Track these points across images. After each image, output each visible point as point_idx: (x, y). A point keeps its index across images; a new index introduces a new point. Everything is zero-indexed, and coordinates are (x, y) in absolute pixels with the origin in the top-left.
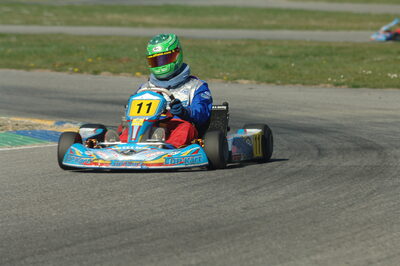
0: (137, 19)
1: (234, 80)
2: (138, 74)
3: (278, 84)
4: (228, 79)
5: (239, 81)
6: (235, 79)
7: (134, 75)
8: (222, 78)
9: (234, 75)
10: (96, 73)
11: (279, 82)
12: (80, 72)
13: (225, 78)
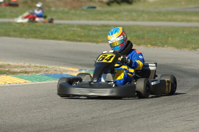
0: (188, 18)
1: (195, 49)
2: (149, 46)
4: (192, 48)
7: (147, 46)
8: (189, 48)
9: (196, 46)
13: (191, 48)
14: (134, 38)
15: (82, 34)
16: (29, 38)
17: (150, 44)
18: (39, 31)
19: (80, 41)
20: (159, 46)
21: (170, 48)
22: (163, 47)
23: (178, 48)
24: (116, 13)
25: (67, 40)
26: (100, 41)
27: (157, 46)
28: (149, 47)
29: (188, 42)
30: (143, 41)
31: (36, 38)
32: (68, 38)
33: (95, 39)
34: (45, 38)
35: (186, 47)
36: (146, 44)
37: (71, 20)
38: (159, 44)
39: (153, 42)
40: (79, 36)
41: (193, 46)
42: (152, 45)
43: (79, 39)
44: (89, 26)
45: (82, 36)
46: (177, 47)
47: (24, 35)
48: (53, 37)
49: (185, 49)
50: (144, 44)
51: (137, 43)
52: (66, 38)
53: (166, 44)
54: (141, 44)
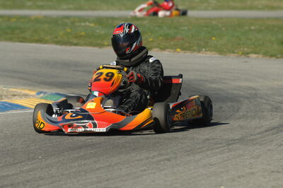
1: (246, 54)
2: (178, 50)
3: (277, 58)
5: (249, 55)
6: (248, 54)
7: (175, 51)
8: (238, 53)
9: (250, 50)
11: (279, 56)
13: (240, 53)
14: (160, 38)
15: (83, 33)
17: (180, 48)
19: (76, 45)
20: (194, 50)
21: (209, 54)
22: (199, 51)
23: (221, 54)
25: (57, 43)
26: (106, 43)
27: (190, 50)
28: (178, 52)
29: (239, 44)
30: (172, 43)
31: (11, 40)
32: (59, 39)
33: (99, 42)
34: (24, 40)
35: (233, 52)
36: (174, 48)
38: (195, 48)
39: (187, 45)
40: (76, 37)
41: (246, 49)
42: (184, 49)
43: (75, 41)
45: (81, 36)
46: (221, 52)
48: (36, 38)
49: (232, 55)
50: (171, 48)
51: (162, 46)
52: (55, 39)
53: (204, 47)
54: (167, 48)
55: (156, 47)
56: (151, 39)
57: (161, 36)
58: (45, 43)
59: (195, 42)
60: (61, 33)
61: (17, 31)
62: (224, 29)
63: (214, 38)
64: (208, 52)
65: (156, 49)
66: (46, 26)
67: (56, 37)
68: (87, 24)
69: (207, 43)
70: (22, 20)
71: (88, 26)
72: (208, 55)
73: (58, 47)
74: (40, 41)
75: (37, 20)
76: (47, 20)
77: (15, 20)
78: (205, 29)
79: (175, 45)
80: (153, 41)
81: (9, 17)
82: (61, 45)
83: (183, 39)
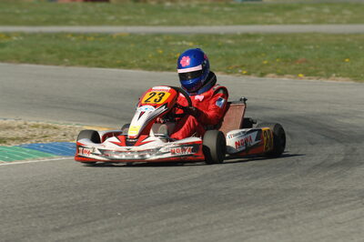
2: (301, 75)
7: (296, 76)
10: (262, 75)
12: (249, 74)
14: (278, 60)
16: (72, 65)
18: (98, 50)
20: (321, 76)
21: (341, 80)
22: (328, 77)
23: (357, 80)
24: (290, 8)
25: (145, 68)
27: (316, 76)
28: (301, 78)
30: (293, 66)
31: (86, 64)
32: (148, 62)
34: (102, 64)
36: (295, 73)
37: (193, 25)
38: (323, 73)
39: (312, 69)
40: (170, 59)
42: (308, 74)
43: (168, 66)
44: (218, 36)
46: (356, 77)
47: (66, 60)
48: (119, 62)
50: (290, 74)
51: (279, 71)
52: (143, 63)
53: (335, 72)
54: (286, 73)
55: (272, 72)
56: (265, 62)
57: (278, 57)
58: (130, 68)
59: (323, 65)
60: (150, 56)
61: (94, 54)
62: (361, 47)
63: (347, 60)
64: (340, 78)
65: (272, 75)
66: (132, 46)
67: (144, 61)
68: (184, 42)
69: (339, 66)
70: (101, 39)
71: (186, 46)
72: (340, 82)
73: (146, 73)
74: (124, 65)
75: (121, 39)
76: (134, 38)
77: (92, 38)
78: (337, 48)
79: (296, 69)
80: (268, 64)
81: (86, 36)
82: (150, 70)
83: (306, 61)
